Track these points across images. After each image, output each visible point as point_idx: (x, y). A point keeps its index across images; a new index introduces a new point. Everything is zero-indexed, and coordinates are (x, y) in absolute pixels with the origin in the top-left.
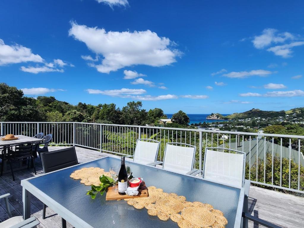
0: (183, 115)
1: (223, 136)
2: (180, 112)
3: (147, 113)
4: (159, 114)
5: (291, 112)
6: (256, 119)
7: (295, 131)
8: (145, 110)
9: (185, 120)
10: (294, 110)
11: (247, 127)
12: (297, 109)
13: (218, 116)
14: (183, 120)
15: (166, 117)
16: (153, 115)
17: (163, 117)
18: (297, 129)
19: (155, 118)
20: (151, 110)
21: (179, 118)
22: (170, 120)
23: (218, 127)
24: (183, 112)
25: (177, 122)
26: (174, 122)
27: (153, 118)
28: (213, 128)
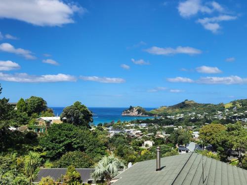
0: (82, 110)
1: (146, 143)
2: (77, 104)
3: (15, 105)
4: (39, 107)
5: (230, 105)
6: (190, 114)
7: (237, 133)
8: (7, 101)
9: (84, 118)
10: (234, 103)
11: (179, 127)
12: (238, 101)
13: (139, 111)
14: (80, 118)
15: (52, 112)
16: (25, 110)
17: (46, 112)
18: (240, 130)
19: (30, 114)
20: (22, 100)
21: (75, 115)
22: (59, 118)
23: (138, 127)
24: (82, 104)
25: (70, 122)
26: (66, 123)
27: (27, 115)
28: (131, 130)
